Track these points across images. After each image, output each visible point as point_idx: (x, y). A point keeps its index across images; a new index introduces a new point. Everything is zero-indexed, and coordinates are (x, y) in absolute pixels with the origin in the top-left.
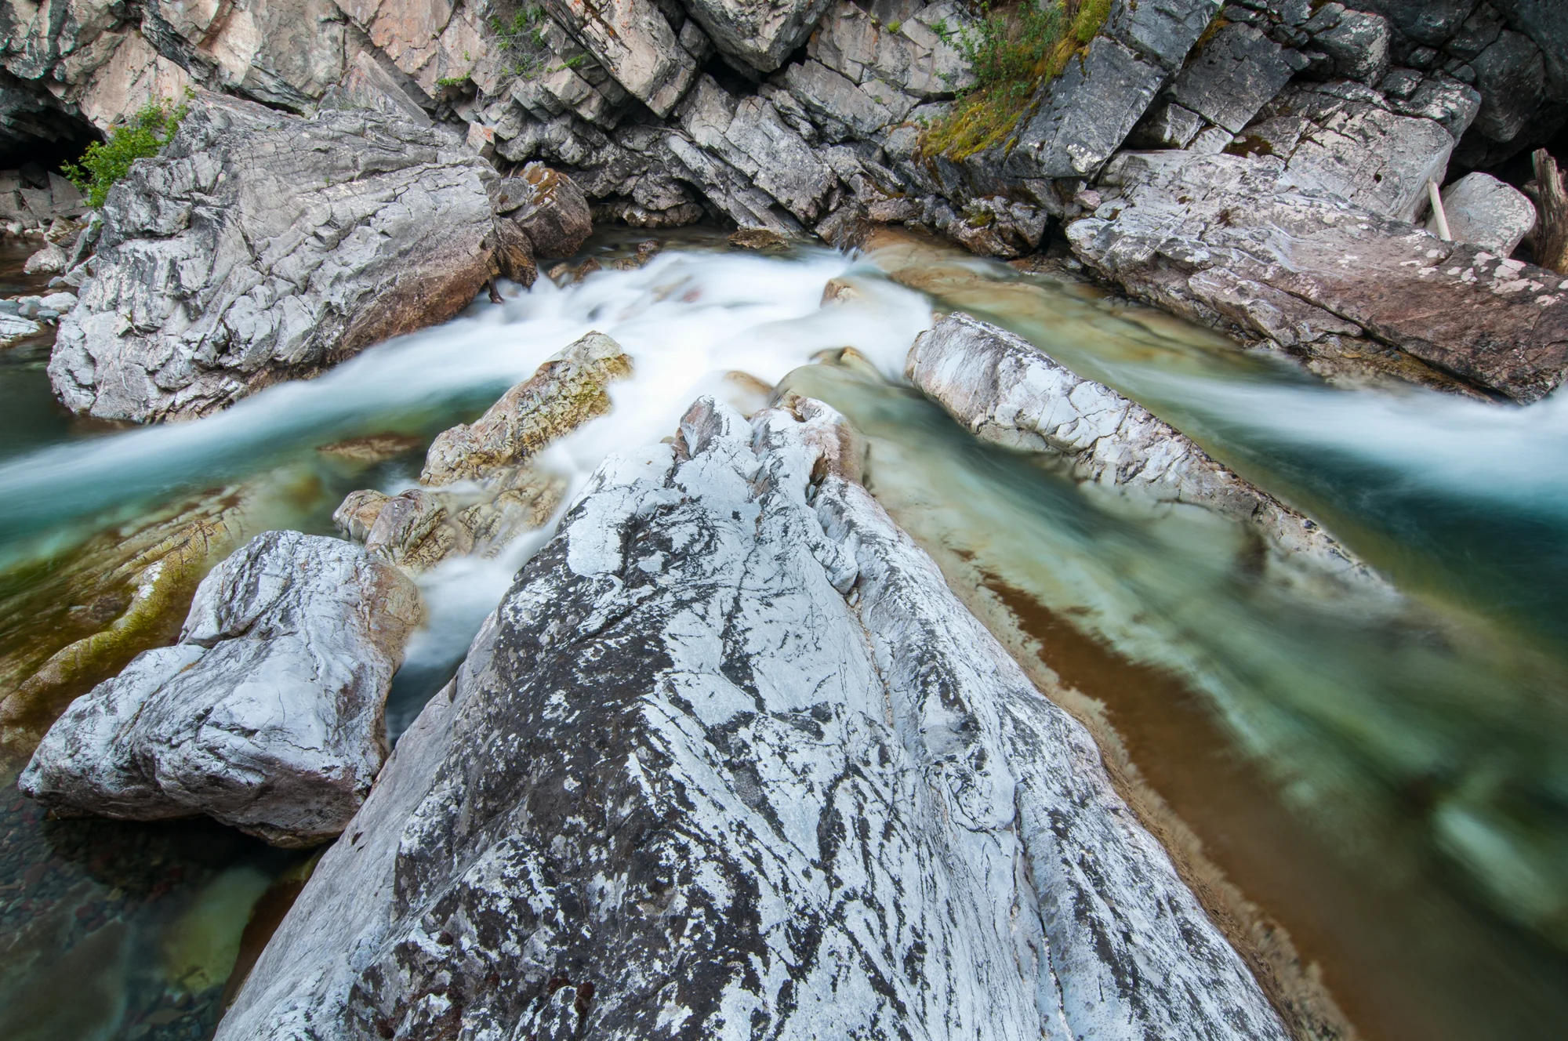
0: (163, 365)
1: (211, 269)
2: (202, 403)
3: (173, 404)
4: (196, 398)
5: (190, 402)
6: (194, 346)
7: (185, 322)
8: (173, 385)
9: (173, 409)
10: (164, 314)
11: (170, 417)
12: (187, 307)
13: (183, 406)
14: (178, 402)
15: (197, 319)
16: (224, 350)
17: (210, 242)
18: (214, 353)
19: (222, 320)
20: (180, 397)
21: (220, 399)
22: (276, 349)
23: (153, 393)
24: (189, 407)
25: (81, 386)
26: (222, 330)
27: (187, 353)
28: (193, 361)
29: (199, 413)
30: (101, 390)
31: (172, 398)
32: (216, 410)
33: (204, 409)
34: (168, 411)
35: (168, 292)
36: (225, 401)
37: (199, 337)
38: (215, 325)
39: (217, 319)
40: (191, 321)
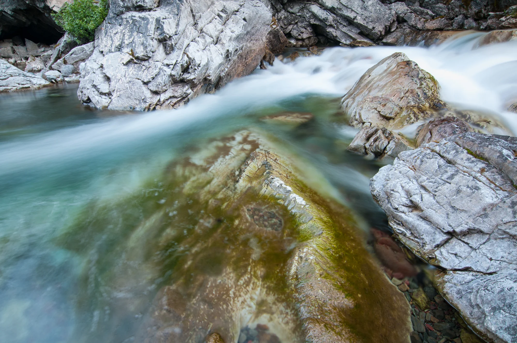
0: (153, 78)
1: (178, 25)
2: (175, 100)
3: (159, 101)
4: (171, 97)
5: (167, 100)
6: (172, 66)
7: (164, 54)
8: (160, 90)
9: (159, 103)
10: (153, 50)
11: (158, 107)
12: (165, 47)
13: (164, 102)
14: (162, 100)
15: (170, 53)
16: (186, 70)
17: (176, 11)
18: (180, 72)
19: (185, 53)
20: (163, 97)
21: (184, 98)
22: (208, 72)
23: (148, 94)
24: (167, 103)
25: (102, 94)
26: (186, 58)
27: (168, 71)
28: (171, 76)
29: (173, 106)
30: (115, 95)
31: (158, 97)
32: (182, 104)
33: (175, 104)
34: (157, 105)
35: (156, 37)
36: (185, 99)
37: (174, 62)
38: (181, 55)
39: (182, 53)
40: (167, 54)
